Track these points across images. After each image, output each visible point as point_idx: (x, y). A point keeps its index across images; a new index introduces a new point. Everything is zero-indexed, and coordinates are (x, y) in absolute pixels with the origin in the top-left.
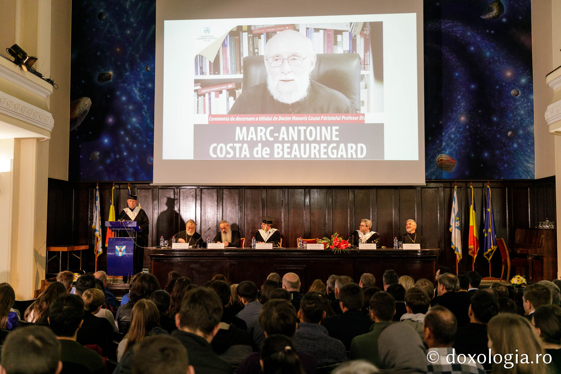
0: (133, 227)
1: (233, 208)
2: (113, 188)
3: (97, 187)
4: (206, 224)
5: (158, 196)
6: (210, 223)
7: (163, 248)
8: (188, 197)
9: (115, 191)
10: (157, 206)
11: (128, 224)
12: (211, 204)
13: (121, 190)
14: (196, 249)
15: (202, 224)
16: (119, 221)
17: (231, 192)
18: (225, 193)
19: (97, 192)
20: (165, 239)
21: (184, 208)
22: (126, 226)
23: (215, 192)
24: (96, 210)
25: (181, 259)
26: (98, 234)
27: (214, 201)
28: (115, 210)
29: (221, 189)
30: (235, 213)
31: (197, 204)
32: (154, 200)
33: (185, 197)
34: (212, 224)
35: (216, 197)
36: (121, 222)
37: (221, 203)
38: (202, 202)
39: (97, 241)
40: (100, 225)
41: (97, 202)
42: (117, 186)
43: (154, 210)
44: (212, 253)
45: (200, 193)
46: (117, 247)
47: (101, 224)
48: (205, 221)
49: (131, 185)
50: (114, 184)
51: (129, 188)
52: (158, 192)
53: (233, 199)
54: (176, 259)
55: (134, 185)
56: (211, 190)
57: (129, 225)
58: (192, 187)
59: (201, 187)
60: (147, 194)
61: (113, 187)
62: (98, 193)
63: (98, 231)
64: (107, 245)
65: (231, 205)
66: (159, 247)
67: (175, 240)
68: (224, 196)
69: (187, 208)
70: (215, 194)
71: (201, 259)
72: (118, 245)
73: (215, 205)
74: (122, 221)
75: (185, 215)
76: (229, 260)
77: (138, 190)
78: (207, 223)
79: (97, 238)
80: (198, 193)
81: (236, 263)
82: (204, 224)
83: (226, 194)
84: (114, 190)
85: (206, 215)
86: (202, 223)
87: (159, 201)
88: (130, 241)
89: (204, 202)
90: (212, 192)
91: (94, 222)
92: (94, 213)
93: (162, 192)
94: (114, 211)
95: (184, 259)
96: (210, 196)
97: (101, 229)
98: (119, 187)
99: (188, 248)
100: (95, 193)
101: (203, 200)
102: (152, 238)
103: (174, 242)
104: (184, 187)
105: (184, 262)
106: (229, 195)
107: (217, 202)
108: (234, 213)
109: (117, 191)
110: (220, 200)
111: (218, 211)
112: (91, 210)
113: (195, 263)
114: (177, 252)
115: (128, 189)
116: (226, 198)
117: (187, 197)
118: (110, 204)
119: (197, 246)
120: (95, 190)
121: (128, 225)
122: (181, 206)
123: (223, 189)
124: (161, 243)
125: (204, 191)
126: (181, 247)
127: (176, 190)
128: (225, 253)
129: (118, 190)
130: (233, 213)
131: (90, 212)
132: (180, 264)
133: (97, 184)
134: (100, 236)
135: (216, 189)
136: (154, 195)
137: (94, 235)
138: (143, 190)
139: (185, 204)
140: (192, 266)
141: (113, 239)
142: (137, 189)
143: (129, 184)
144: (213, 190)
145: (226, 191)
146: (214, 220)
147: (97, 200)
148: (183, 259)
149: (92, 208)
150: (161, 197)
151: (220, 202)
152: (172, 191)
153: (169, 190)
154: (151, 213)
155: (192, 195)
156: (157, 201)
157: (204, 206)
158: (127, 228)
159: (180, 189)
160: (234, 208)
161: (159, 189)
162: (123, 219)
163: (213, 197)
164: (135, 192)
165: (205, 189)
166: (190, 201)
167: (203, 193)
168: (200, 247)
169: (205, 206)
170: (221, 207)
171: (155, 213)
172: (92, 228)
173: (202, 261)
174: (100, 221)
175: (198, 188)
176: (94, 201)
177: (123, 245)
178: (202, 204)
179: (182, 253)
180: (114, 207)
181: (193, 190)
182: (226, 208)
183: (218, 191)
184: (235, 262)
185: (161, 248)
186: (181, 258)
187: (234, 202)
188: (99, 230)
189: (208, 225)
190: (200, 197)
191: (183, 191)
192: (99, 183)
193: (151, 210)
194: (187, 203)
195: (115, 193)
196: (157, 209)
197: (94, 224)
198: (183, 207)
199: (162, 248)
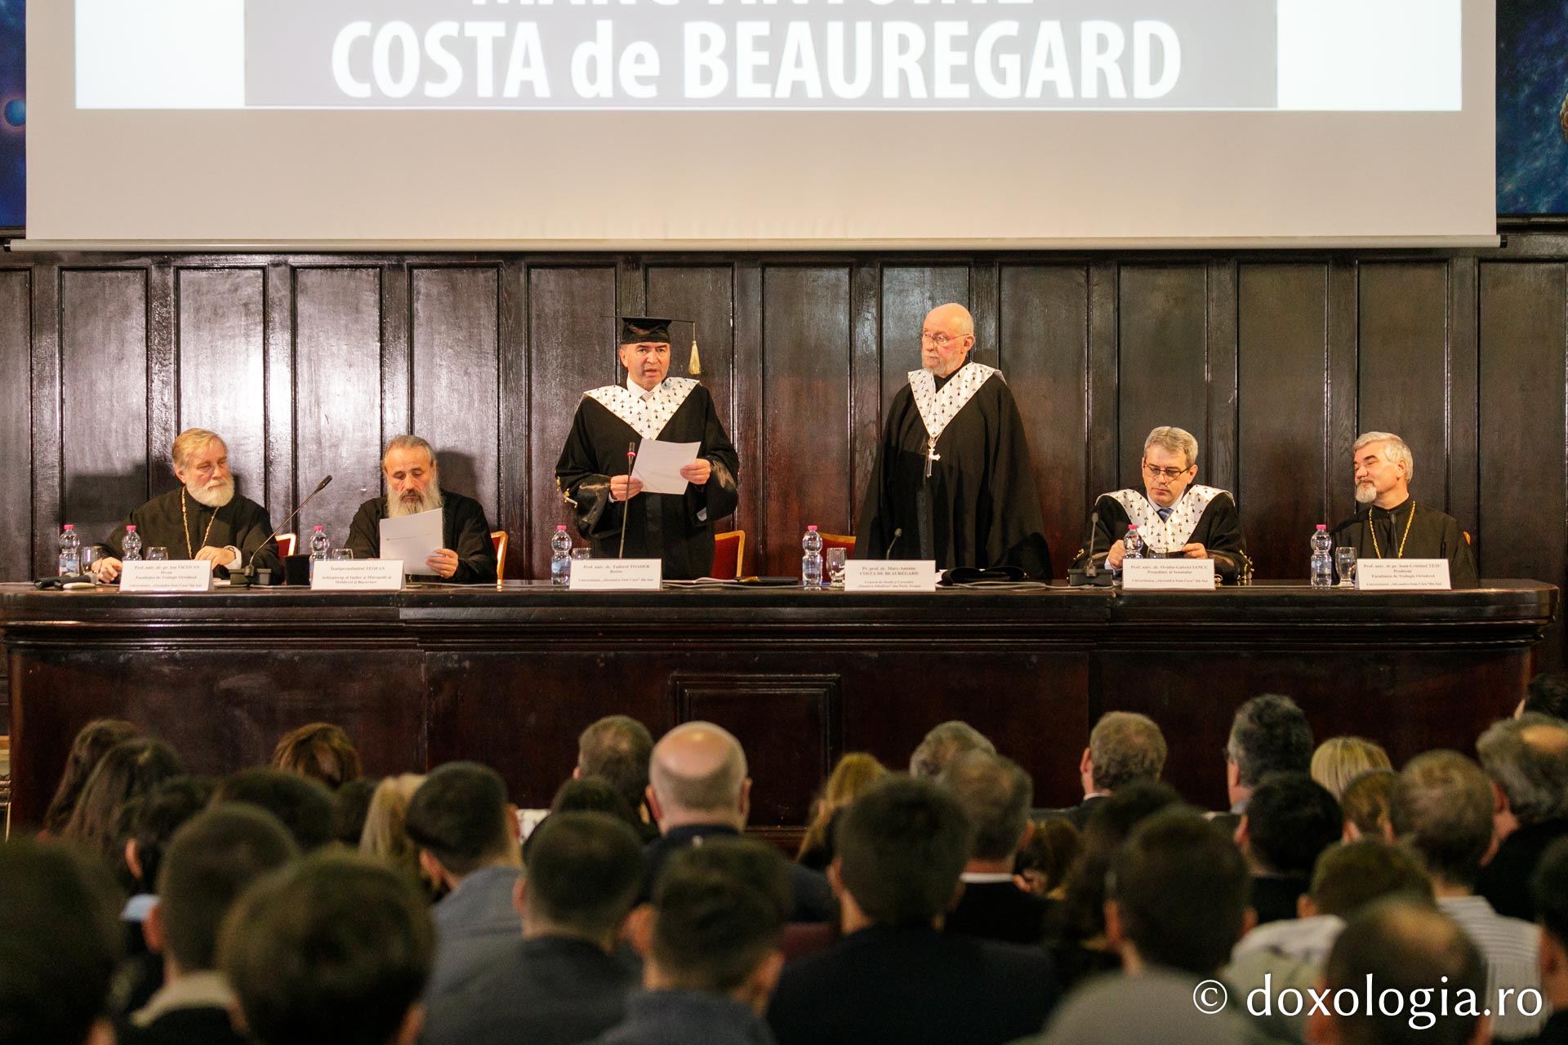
1: (466, 373)
4: (321, 457)
6: (344, 451)
7: (74, 588)
8: (220, 311)
10: (57, 361)
12: (350, 352)
14: (253, 593)
15: (300, 461)
17: (453, 287)
18: (423, 291)
20: (86, 542)
21: (204, 371)
23: (366, 286)
25: (170, 647)
27: (364, 332)
29: (399, 267)
30: (476, 396)
31: (272, 352)
32: (40, 332)
33: (208, 313)
34: (353, 459)
35: (376, 312)
37: (403, 344)
38: (299, 340)
43: (41, 382)
44: (337, 611)
45: (285, 292)
48: (319, 442)
53: (465, 324)
54: (143, 647)
56: (346, 272)
58: (245, 257)
59: (293, 260)
65: (457, 354)
66: (53, 583)
67: (137, 545)
68: (418, 306)
69: (218, 372)
70: (371, 298)
71: (279, 647)
73: (367, 356)
75: (207, 411)
76: (427, 649)
78: (327, 453)
80: (278, 291)
81: (467, 664)
82: (310, 456)
83: (428, 295)
85: (324, 409)
86: (300, 453)
87: (65, 335)
89: (310, 338)
90: (353, 284)
93: (83, 288)
95: (187, 647)
96: (341, 307)
99: (205, 588)
101: (303, 331)
102: (32, 535)
103: (132, 557)
104: (195, 261)
105: (185, 659)
106: (445, 299)
107: (381, 340)
108: (471, 396)
110: (397, 328)
111: (386, 387)
113: (248, 664)
114: (145, 611)
116: (430, 320)
117: (216, 314)
119: (256, 575)
122: (187, 362)
123: (411, 268)
124: (61, 561)
125: (308, 279)
126: (169, 582)
127: (155, 275)
128: (407, 613)
130: (466, 400)
132: (166, 669)
135: (373, 267)
136: (35, 303)
139: (209, 351)
140: (233, 681)
144: (358, 273)
145: (428, 280)
146: (365, 437)
148: (179, 647)
150: (74, 318)
151: (397, 338)
152: (138, 277)
153: (120, 274)
154: (25, 398)
155: (246, 305)
156: (56, 335)
157: (310, 360)
159: (178, 269)
160: (473, 370)
161: (61, 269)
163: (357, 310)
165: (314, 271)
166: (233, 337)
167: (302, 292)
168: (275, 580)
169: (315, 363)
170: (402, 365)
173: (282, 654)
175: (276, 265)
178: (299, 348)
179: (172, 611)
181: (250, 273)
182: (430, 374)
183: (386, 280)
184: (460, 661)
185: (62, 588)
186: (170, 641)
187: (471, 335)
189: (334, 462)
190: (287, 314)
191: (191, 283)
193: (24, 385)
194: (219, 343)
196: (53, 378)
198: (197, 365)
199: (66, 585)
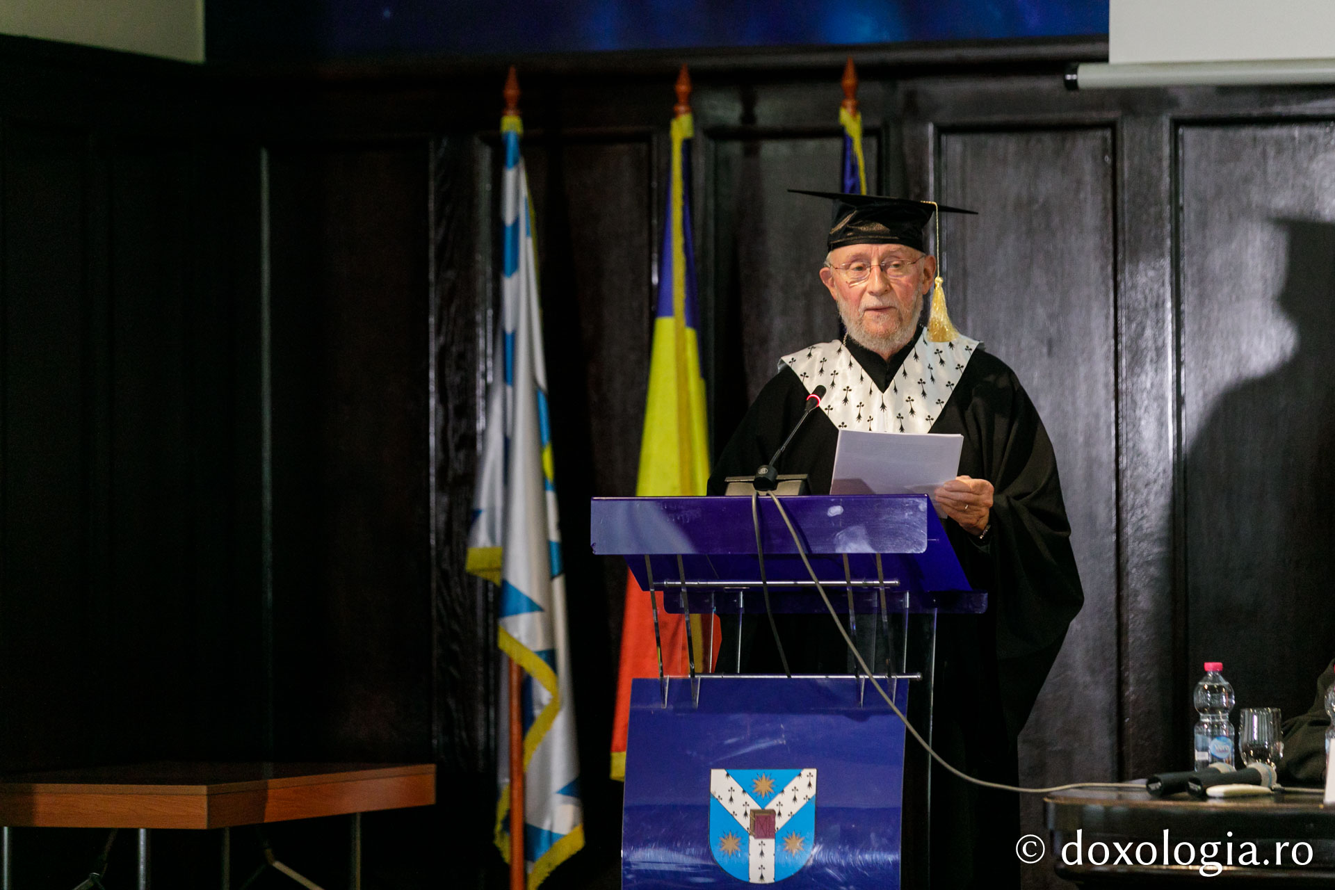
0: (898, 564)
2: (682, 127)
3: (511, 124)
5: (1177, 210)
7: (1228, 797)
9: (700, 161)
10: (1169, 317)
11: (831, 529)
13: (771, 150)
16: (738, 489)
19: (510, 175)
20: (1248, 697)
22: (817, 549)
24: (508, 376)
26: (530, 634)
28: (704, 372)
32: (1135, 257)
36: (766, 507)
39: (527, 719)
40: (554, 536)
41: (509, 284)
42: (727, 111)
43: (1137, 360)
46: (721, 783)
47: (561, 526)
49: (875, 89)
50: (683, 87)
51: (850, 121)
52: (1175, 160)
55: (903, 86)
57: (853, 537)
60: (1049, 185)
61: (674, 115)
62: (516, 183)
63: (532, 607)
64: (619, 764)
66: (1181, 786)
72: (730, 765)
74: (774, 496)
77: (955, 145)
79: (526, 684)
84: (688, 145)
87: (1185, 262)
88: (862, 716)
91: (483, 503)
92: (487, 409)
93: (1221, 162)
94: (695, 386)
97: (558, 584)
98: (748, 116)
100: (486, 186)
102: (1121, 683)
109: (719, 166)
112: (454, 378)
115: (839, 132)
118: (656, 305)
120: (485, 157)
121: (840, 535)
124: (1199, 739)
129: (735, 148)
131: (443, 400)
133: (512, 91)
134: (550, 657)
136: (1125, 196)
137: (493, 656)
138: (1009, 145)
141: (682, 689)
142: (941, 130)
143: (849, 80)
147: (516, 266)
149: (461, 356)
150: (1203, 224)
154: (1103, 394)
156: (1166, 263)
158: (830, 565)
161: (1177, 123)
162: (785, 467)
164: (921, 169)
171: (1144, 400)
172: (472, 578)
174: (551, 496)
176: (483, 284)
177: (790, 760)
180: (690, 334)
185: (1203, 796)
188: (537, 598)
192: (523, 82)
193: (1102, 368)
195: (699, 178)
196: (1160, 351)
197: (482, 537)
199: (1213, 791)
